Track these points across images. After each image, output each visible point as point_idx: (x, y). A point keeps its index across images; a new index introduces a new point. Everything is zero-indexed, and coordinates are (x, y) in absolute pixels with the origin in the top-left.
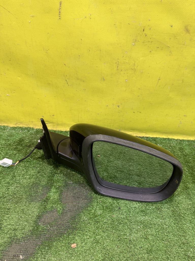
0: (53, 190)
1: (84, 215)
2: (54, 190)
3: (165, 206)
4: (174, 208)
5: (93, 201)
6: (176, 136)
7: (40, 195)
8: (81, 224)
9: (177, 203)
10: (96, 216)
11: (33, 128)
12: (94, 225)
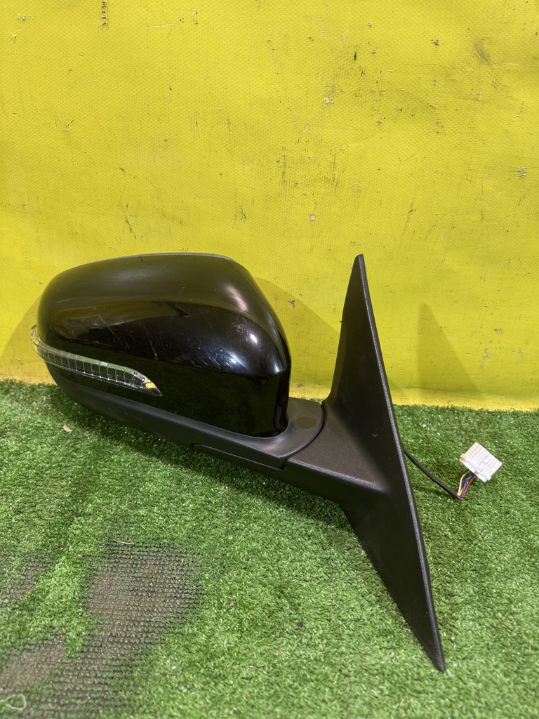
0: (61, 568)
1: (168, 655)
2: (63, 568)
3: (463, 614)
4: (497, 618)
5: (203, 603)
6: (475, 401)
7: (10, 587)
8: (153, 689)
9: (506, 601)
10: (213, 657)
11: (21, 382)
12: (203, 689)
